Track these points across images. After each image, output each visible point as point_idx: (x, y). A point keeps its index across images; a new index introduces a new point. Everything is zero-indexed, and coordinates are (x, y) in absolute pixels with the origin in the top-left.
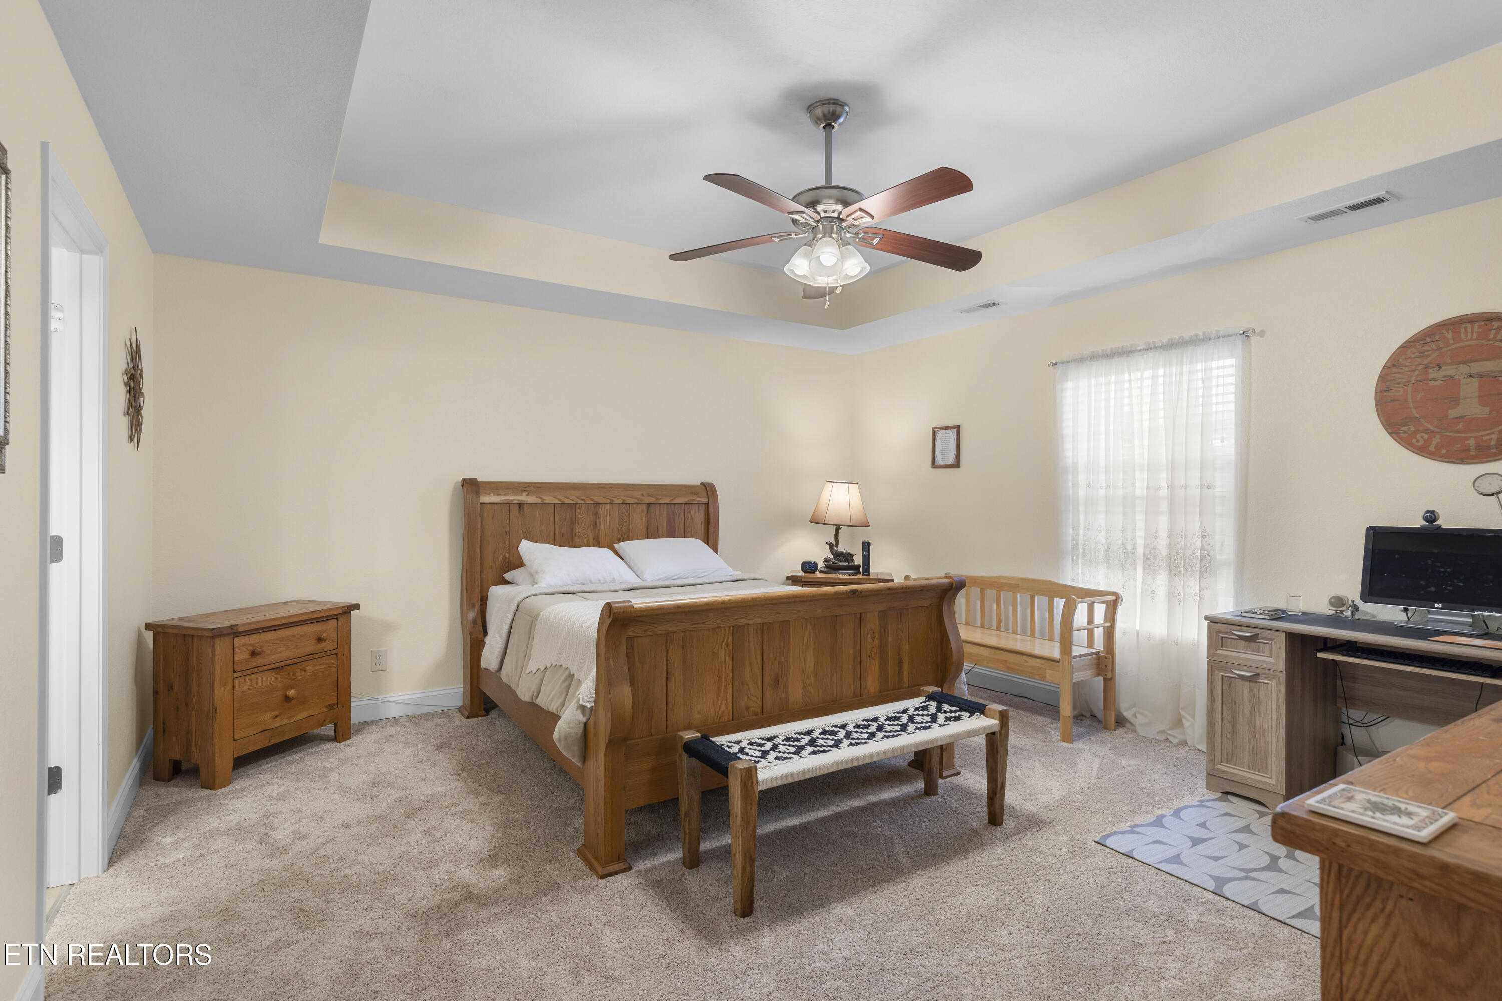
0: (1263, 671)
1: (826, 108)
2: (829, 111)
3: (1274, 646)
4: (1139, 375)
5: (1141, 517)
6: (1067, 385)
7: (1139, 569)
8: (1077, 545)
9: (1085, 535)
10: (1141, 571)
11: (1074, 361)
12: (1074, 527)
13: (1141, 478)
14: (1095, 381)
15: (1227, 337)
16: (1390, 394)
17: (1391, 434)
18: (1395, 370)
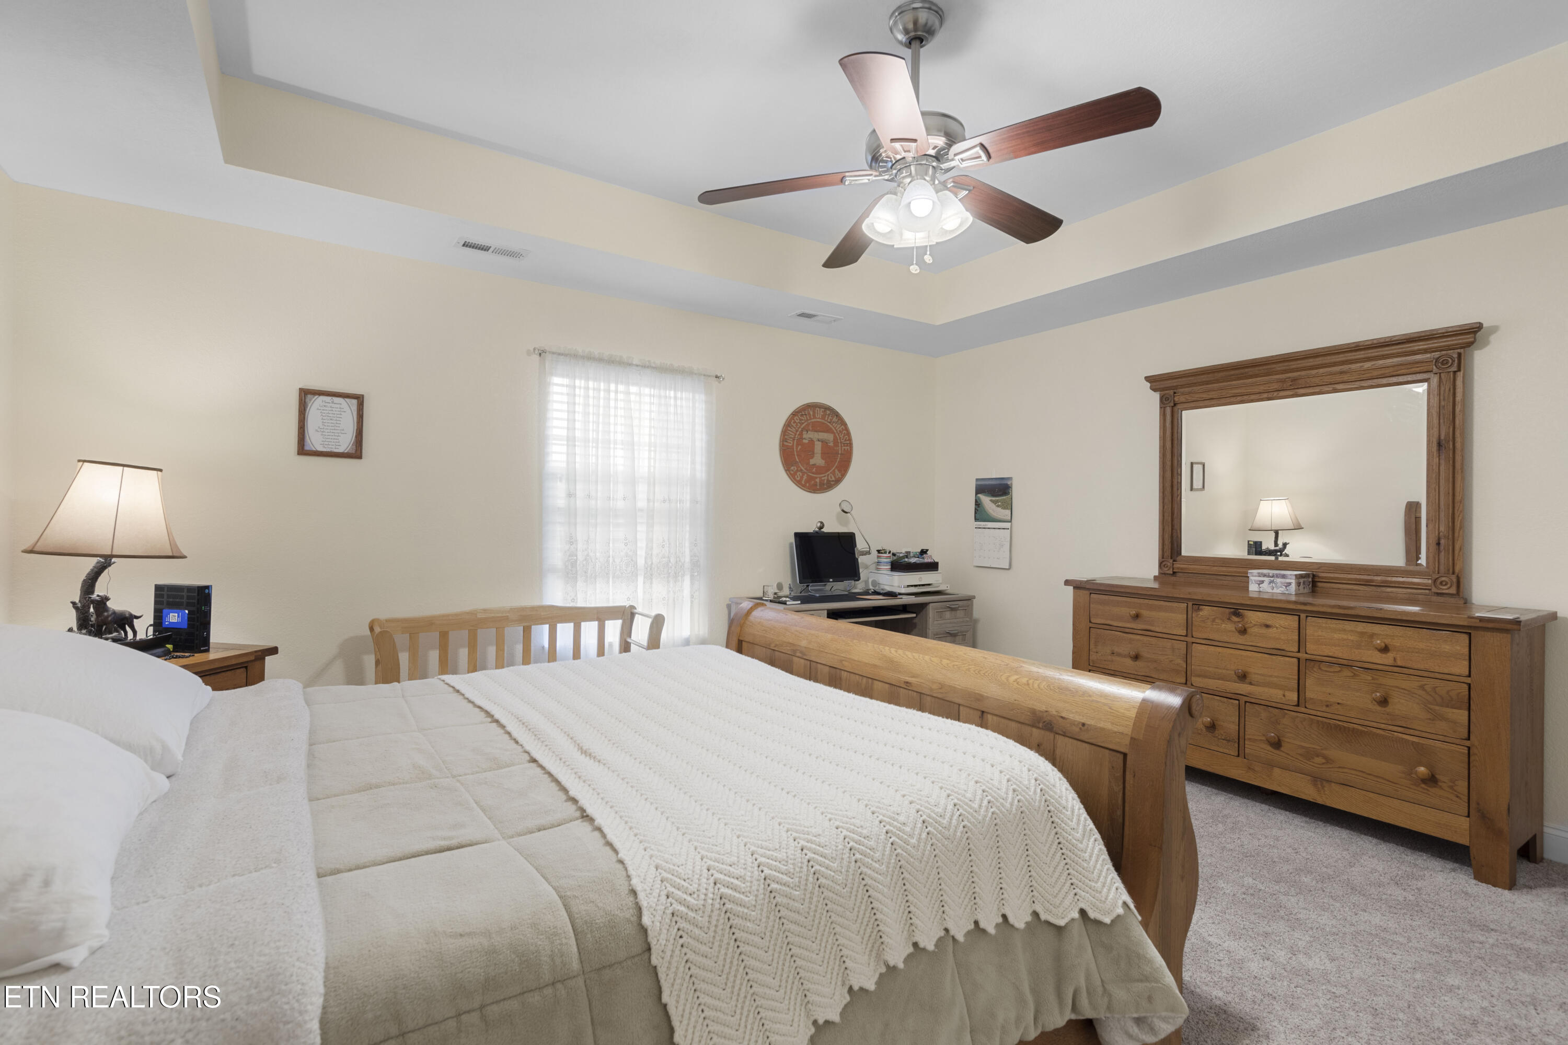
4: (636, 389)
5: (642, 528)
6: (556, 380)
7: (641, 579)
8: (576, 561)
9: (586, 550)
10: (642, 582)
11: (566, 355)
12: (572, 541)
13: (642, 490)
14: (591, 384)
15: (704, 375)
16: (787, 444)
17: (786, 471)
18: (789, 429)
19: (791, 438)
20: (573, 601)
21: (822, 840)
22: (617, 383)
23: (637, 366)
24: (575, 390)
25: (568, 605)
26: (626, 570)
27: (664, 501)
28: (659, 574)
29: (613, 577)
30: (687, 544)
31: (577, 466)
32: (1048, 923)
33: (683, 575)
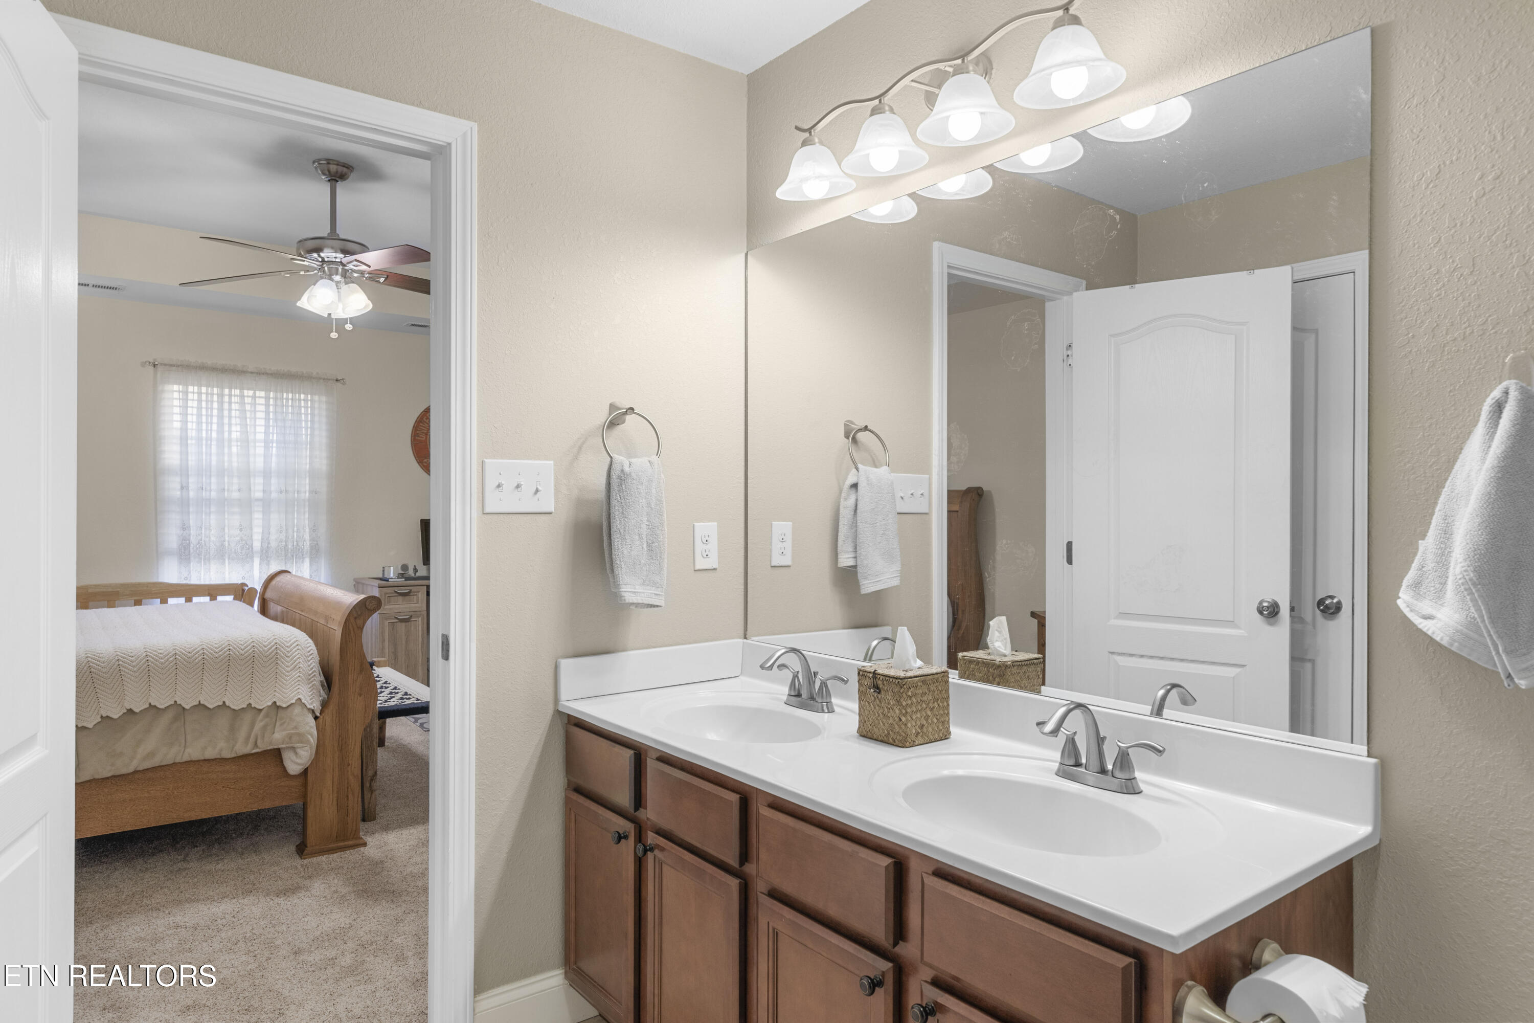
0: (414, 613)
1: (340, 169)
2: (337, 172)
3: (420, 596)
4: (251, 393)
5: (258, 517)
6: (168, 387)
7: (257, 561)
8: (189, 544)
9: (199, 535)
10: (259, 563)
11: (178, 366)
12: (185, 527)
13: (258, 484)
14: (204, 389)
15: (324, 379)
16: (419, 438)
17: (418, 463)
18: (421, 424)
19: (423, 433)
20: (186, 578)
21: (101, 655)
22: (230, 389)
23: (252, 373)
24: (187, 395)
25: (182, 583)
26: (241, 553)
27: (281, 492)
28: (278, 557)
29: (229, 559)
30: (307, 530)
31: (190, 463)
32: (255, 708)
33: (303, 558)
